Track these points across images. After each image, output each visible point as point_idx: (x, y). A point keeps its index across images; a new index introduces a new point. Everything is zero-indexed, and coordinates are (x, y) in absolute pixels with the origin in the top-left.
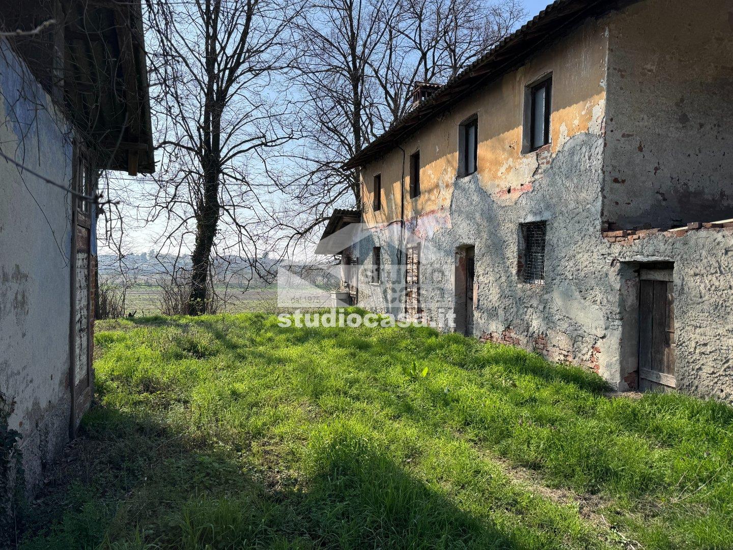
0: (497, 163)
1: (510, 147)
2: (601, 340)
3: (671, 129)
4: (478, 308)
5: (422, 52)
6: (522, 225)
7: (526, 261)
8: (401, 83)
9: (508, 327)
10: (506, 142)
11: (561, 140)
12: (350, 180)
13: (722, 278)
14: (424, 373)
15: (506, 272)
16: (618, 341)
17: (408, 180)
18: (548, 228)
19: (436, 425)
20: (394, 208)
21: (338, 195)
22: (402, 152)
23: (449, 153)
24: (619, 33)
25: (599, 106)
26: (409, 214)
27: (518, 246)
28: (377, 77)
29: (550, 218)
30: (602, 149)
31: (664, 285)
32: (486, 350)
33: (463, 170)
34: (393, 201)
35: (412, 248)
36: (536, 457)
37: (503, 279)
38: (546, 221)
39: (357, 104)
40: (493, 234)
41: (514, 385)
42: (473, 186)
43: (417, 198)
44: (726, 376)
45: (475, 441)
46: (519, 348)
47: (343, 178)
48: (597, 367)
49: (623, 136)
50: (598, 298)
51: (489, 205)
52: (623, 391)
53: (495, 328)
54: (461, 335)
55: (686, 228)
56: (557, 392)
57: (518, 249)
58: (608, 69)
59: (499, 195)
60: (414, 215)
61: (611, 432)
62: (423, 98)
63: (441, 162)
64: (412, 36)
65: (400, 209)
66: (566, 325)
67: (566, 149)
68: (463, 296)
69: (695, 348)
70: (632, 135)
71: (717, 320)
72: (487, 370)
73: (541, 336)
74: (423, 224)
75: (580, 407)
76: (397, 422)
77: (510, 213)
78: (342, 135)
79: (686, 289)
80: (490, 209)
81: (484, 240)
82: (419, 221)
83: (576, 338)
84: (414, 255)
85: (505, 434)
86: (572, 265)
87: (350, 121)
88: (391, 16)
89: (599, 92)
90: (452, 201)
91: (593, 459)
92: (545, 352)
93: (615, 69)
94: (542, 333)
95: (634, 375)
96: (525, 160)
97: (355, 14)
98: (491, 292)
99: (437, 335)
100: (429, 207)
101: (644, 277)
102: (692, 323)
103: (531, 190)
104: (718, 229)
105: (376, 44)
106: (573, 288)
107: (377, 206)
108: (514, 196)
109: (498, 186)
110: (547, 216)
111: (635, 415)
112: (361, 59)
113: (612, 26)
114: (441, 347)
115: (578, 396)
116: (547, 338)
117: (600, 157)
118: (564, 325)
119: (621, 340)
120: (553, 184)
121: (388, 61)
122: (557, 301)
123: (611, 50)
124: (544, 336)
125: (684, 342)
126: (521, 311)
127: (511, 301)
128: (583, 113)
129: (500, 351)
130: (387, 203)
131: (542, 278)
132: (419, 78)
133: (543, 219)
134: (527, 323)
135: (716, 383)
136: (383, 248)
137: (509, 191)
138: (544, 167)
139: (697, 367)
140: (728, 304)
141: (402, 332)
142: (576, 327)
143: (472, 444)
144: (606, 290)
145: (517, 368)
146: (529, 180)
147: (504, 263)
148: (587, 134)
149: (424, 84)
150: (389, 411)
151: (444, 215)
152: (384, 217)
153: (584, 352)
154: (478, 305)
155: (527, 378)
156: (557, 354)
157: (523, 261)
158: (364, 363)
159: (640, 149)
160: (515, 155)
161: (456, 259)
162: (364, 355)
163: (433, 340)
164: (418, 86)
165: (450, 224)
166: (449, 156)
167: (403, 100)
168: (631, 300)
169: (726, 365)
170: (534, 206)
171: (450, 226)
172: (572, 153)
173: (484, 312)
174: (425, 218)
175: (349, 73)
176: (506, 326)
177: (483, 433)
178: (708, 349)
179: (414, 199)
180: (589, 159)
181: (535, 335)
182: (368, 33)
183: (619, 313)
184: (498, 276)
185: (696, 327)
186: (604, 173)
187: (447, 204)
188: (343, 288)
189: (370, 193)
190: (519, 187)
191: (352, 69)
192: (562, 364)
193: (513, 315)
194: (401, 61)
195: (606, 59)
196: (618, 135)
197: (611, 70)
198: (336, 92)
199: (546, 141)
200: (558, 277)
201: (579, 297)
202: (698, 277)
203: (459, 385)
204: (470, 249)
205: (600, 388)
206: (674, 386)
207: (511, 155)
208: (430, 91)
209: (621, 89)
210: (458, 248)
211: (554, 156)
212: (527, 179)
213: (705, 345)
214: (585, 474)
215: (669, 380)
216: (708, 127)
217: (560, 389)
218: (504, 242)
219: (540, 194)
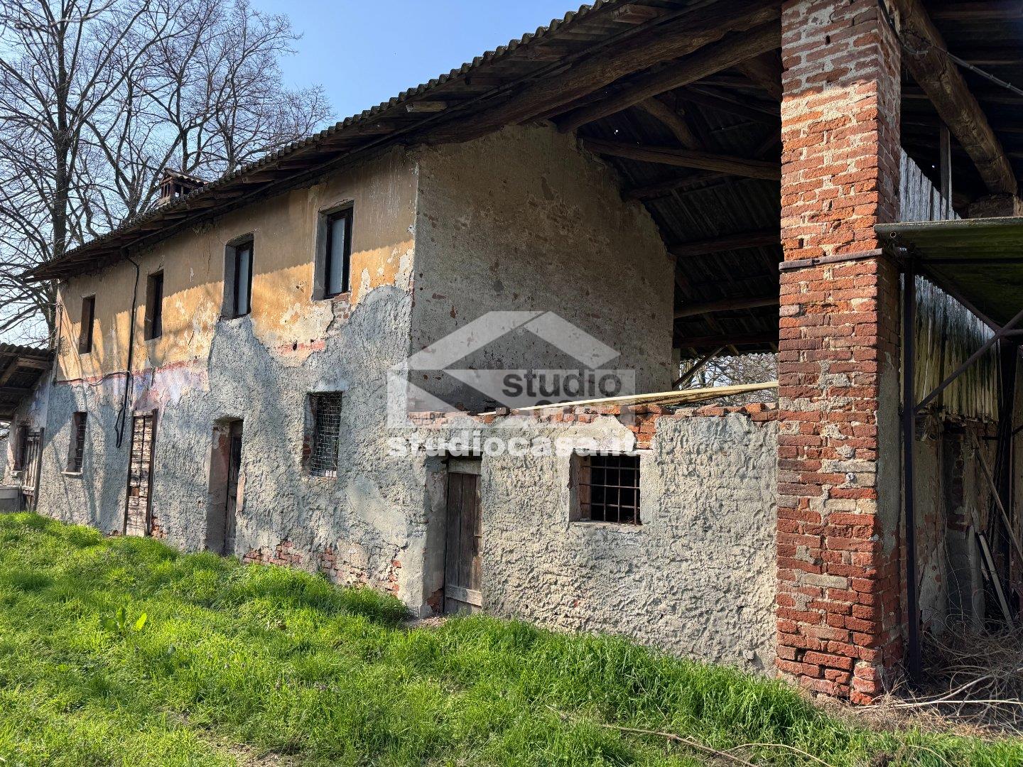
0: (279, 307)
1: (298, 287)
2: (402, 550)
3: (486, 296)
4: (243, 511)
5: (181, 129)
6: (311, 395)
7: (315, 445)
8: (144, 165)
9: (286, 540)
10: (292, 279)
11: (362, 291)
12: (40, 298)
13: (527, 473)
14: (140, 624)
15: (286, 459)
16: (422, 552)
17: (142, 311)
18: (344, 402)
19: (144, 710)
20: (115, 351)
21: (15, 319)
22: (134, 268)
23: (210, 282)
24: (431, 173)
25: (407, 257)
26: (141, 363)
27: (305, 424)
28: (104, 146)
29: (347, 388)
30: (410, 309)
31: (474, 478)
32: (248, 576)
33: (231, 309)
34: (115, 341)
35: (144, 417)
36: (295, 736)
37: (282, 469)
38: (341, 393)
39: (64, 181)
40: (271, 404)
41: (283, 628)
42: (243, 334)
43: (156, 340)
44: (531, 588)
45: (207, 725)
46: (297, 570)
47: (25, 292)
48: (397, 587)
49: (434, 296)
50: (401, 496)
51: (266, 363)
52: (425, 618)
53: (266, 541)
54: (213, 555)
55: (495, 413)
56: (341, 630)
57: (305, 428)
58: (418, 213)
59: (280, 350)
60: (149, 365)
61: (401, 679)
62: (177, 195)
63: (197, 292)
64: (166, 101)
65: (127, 354)
66: (362, 533)
67: (368, 302)
68: (223, 494)
69: (502, 555)
70: (443, 297)
71: (523, 522)
72: (245, 608)
73: (329, 549)
74: (164, 380)
75: (368, 649)
76: (76, 715)
77: (296, 378)
78: (29, 223)
79: (493, 483)
80: (268, 368)
81: (257, 413)
82: (158, 376)
83: (372, 549)
84: (147, 429)
85: (255, 707)
86: (371, 452)
87: (48, 205)
88: (132, 65)
89: (407, 240)
90: (211, 352)
91: (369, 724)
92: (332, 572)
93: (425, 215)
94: (331, 546)
95: (439, 595)
96: (316, 308)
97: (69, 43)
98: (263, 487)
99: (173, 557)
100: (175, 356)
101: (453, 470)
102: (500, 525)
103: (324, 349)
104: (524, 417)
105: (103, 99)
106: (372, 482)
107: (86, 346)
108: (302, 354)
109: (280, 338)
110: (342, 386)
111: (433, 650)
112: (75, 113)
113: (424, 163)
114: (180, 575)
115: (366, 633)
116: (336, 553)
117: (407, 318)
118: (358, 533)
119: (425, 549)
120: (350, 344)
121: (123, 129)
122: (351, 499)
123: (421, 192)
124: (333, 549)
125: (491, 550)
126: (304, 515)
127: (291, 502)
128: (389, 261)
129: (270, 575)
130: (104, 342)
131: (334, 469)
132: (175, 164)
133: (338, 389)
134: (312, 533)
135: (521, 597)
136: (92, 415)
137: (295, 347)
138: (341, 321)
139: (503, 579)
140: (533, 503)
141: (114, 554)
142: (373, 534)
143: (202, 730)
144: (411, 485)
145: (290, 601)
146: (321, 335)
147: (284, 446)
148: (393, 288)
149: (179, 175)
150: (64, 697)
151: (198, 371)
152: (97, 365)
153: (381, 568)
154: (244, 508)
155: (303, 613)
156: (348, 573)
157: (311, 444)
158: (29, 616)
159: (453, 314)
160: (305, 300)
161: (213, 438)
162: (32, 600)
163: (166, 565)
164: (169, 176)
165: (207, 385)
166: (209, 285)
167: (145, 191)
168: (438, 497)
169: (531, 575)
170: (326, 370)
171: (207, 389)
172: (375, 308)
173: (251, 518)
174: (167, 372)
175: (51, 131)
176: (283, 537)
177: (220, 711)
178: (514, 556)
179: (150, 341)
180: (395, 320)
181: (322, 549)
182: (90, 79)
183: (424, 515)
184: (276, 464)
185: (503, 531)
186: (411, 339)
187: (204, 354)
188: (10, 478)
189: (73, 322)
190: (308, 343)
191: (57, 125)
192: (351, 588)
193: (292, 520)
194: (146, 132)
195: (416, 201)
196: (428, 294)
197: (421, 216)
198: (22, 154)
199: (345, 288)
200: (355, 468)
201: (378, 494)
202: (505, 471)
203: (195, 638)
204: (236, 424)
205: (396, 617)
206: (480, 605)
207: (298, 298)
208: (187, 186)
209: (433, 240)
210: (217, 421)
211: (353, 309)
212: (319, 333)
213: (511, 551)
214: (357, 748)
215: (476, 597)
216: (522, 299)
217: (345, 625)
218: (286, 416)
219: (335, 356)
